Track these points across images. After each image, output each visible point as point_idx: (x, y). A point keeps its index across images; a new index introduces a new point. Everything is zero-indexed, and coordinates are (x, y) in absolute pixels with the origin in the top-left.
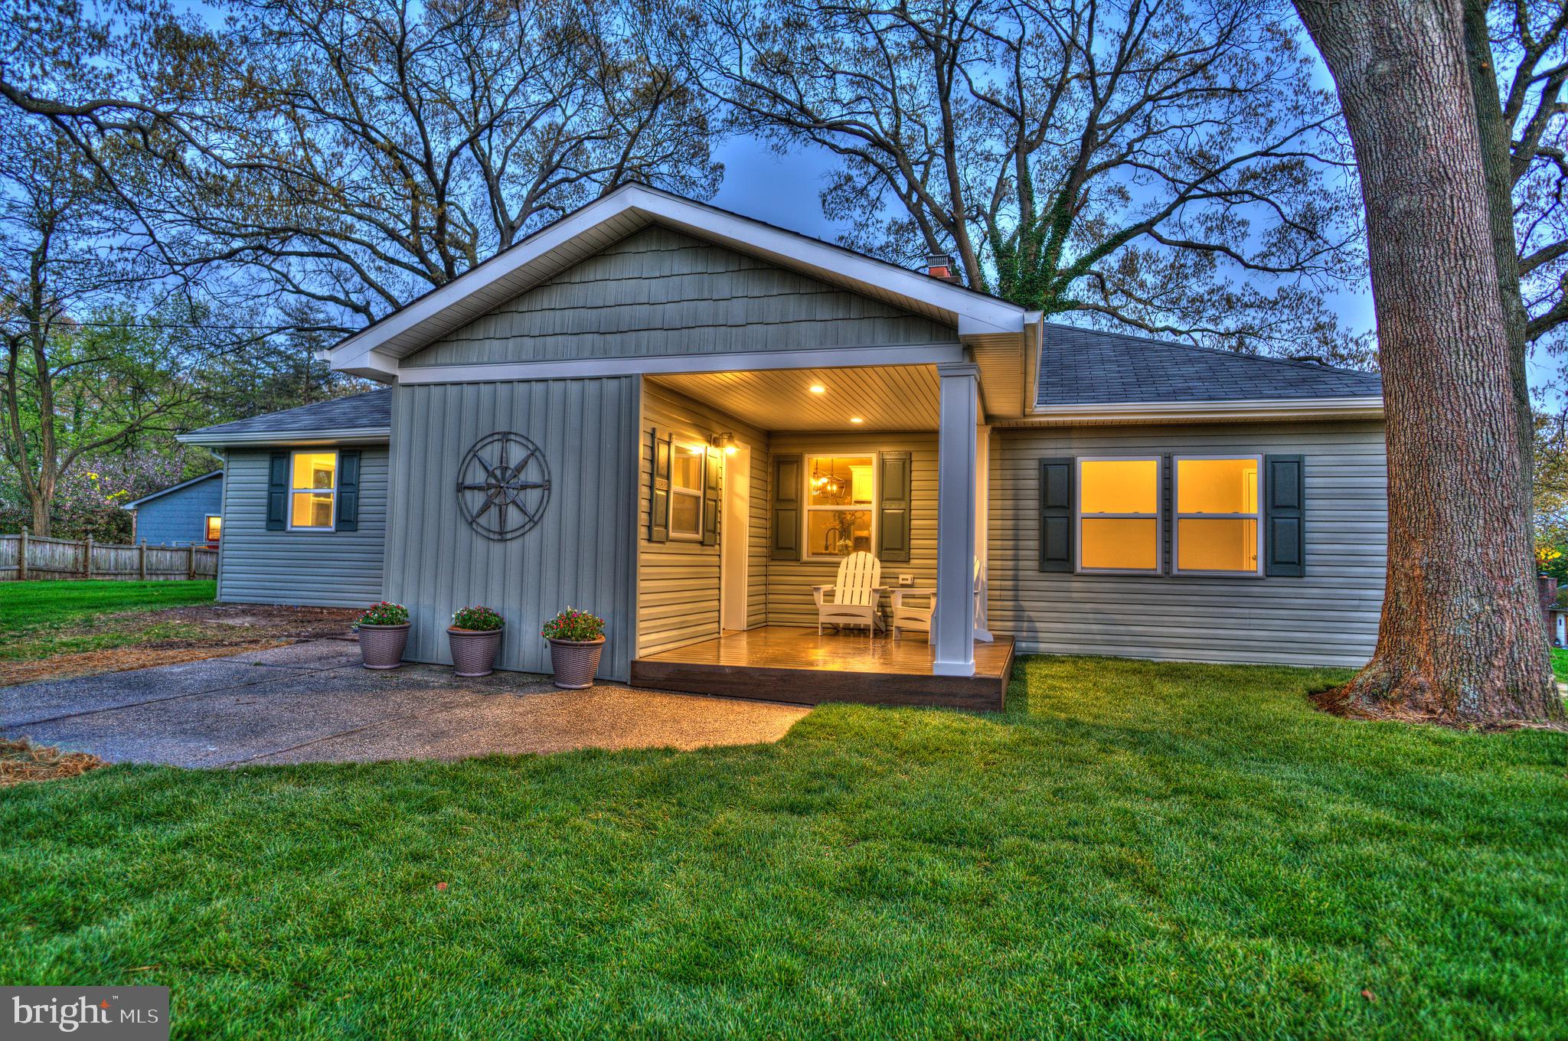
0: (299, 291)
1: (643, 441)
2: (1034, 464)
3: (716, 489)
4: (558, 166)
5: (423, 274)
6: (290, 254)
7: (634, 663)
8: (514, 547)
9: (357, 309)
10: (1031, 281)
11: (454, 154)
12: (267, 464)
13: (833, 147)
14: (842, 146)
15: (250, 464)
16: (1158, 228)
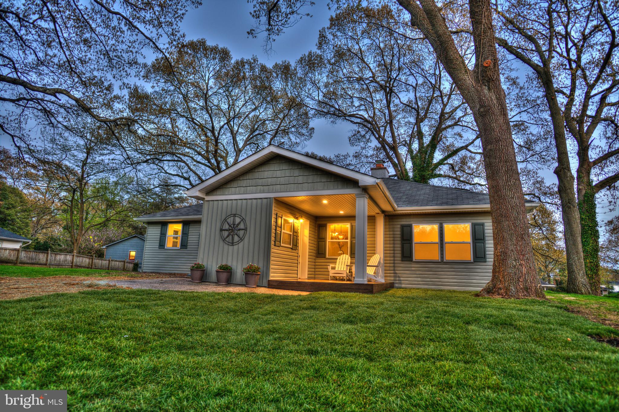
0: (166, 173)
1: (274, 216)
2: (399, 226)
3: (297, 232)
4: (257, 129)
5: (209, 167)
6: (164, 160)
7: (269, 281)
8: (236, 247)
9: (185, 179)
10: (423, 167)
11: (221, 127)
12: (160, 227)
13: (351, 121)
14: (355, 121)
15: (155, 228)
16: (470, 148)
